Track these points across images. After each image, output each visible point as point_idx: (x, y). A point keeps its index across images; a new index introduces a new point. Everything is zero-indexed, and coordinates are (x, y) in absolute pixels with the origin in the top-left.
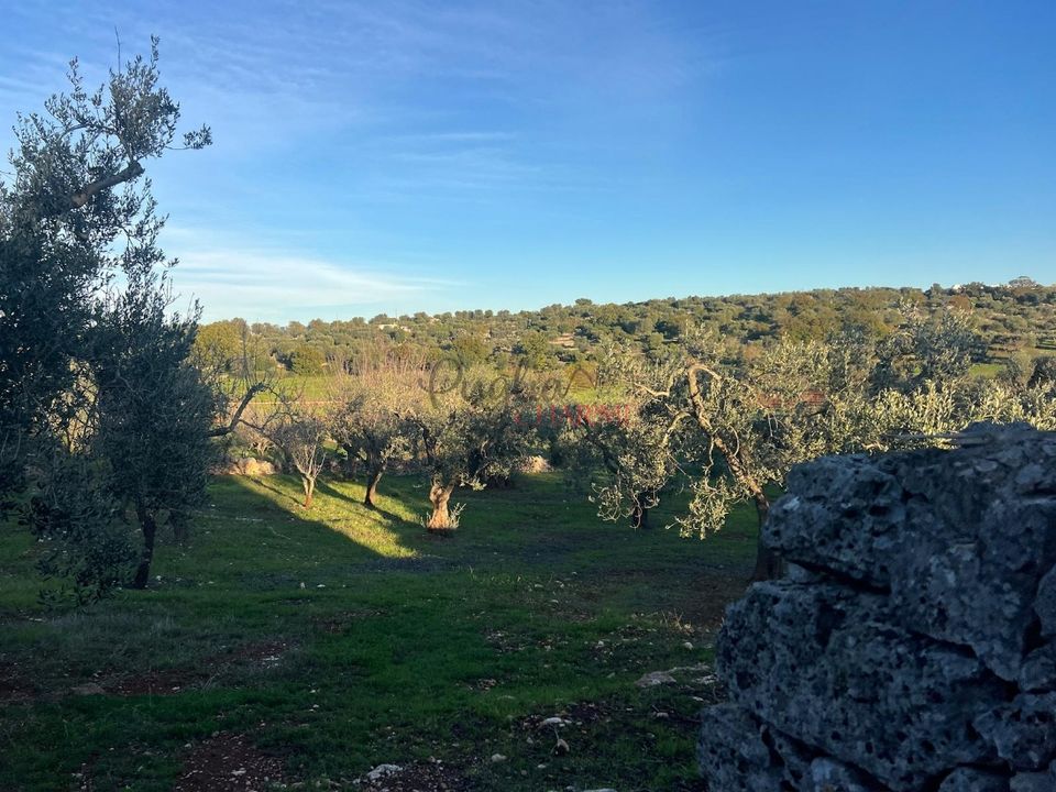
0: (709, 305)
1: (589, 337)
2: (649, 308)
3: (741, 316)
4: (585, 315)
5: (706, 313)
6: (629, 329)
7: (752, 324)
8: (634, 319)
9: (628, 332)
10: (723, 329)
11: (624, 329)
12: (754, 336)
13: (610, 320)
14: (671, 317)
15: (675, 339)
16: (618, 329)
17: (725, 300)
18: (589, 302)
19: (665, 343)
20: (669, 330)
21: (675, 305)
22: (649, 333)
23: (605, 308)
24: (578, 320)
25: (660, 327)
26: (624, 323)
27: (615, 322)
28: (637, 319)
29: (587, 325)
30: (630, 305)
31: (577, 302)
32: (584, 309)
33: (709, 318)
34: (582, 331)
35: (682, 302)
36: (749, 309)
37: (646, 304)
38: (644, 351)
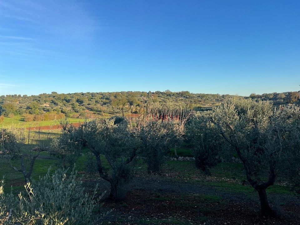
0: (93, 95)
1: (55, 103)
2: (74, 95)
3: (102, 98)
4: (54, 97)
5: (91, 97)
6: (68, 101)
7: (104, 100)
8: (69, 98)
9: (67, 102)
10: (96, 102)
11: (66, 101)
12: (105, 104)
13: (62, 99)
14: (81, 98)
15: (82, 104)
16: (64, 101)
17: (97, 93)
18: (56, 93)
19: (79, 106)
20: (80, 102)
21: (83, 94)
22: (74, 103)
23: (60, 95)
24: (52, 98)
25: (78, 101)
26: (66, 99)
27: (64, 99)
28: (71, 98)
29: (54, 100)
30: (69, 94)
31: (52, 92)
32: (54, 95)
33: (92, 99)
34: (53, 102)
35: (85, 94)
36: (104, 96)
37: (74, 94)
38: (72, 108)
